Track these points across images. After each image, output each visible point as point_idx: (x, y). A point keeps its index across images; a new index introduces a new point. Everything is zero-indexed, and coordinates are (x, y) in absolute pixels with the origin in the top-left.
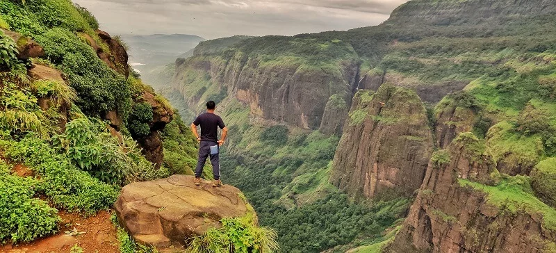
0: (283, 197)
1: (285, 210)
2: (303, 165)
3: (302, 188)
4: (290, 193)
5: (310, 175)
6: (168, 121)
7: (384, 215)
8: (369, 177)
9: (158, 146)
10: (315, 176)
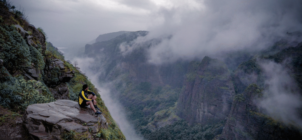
0: (149, 124)
1: (150, 132)
2: (160, 105)
3: (160, 118)
4: (153, 122)
5: (165, 111)
6: (72, 76)
7: (208, 133)
8: (199, 111)
9: (66, 91)
10: (167, 111)
